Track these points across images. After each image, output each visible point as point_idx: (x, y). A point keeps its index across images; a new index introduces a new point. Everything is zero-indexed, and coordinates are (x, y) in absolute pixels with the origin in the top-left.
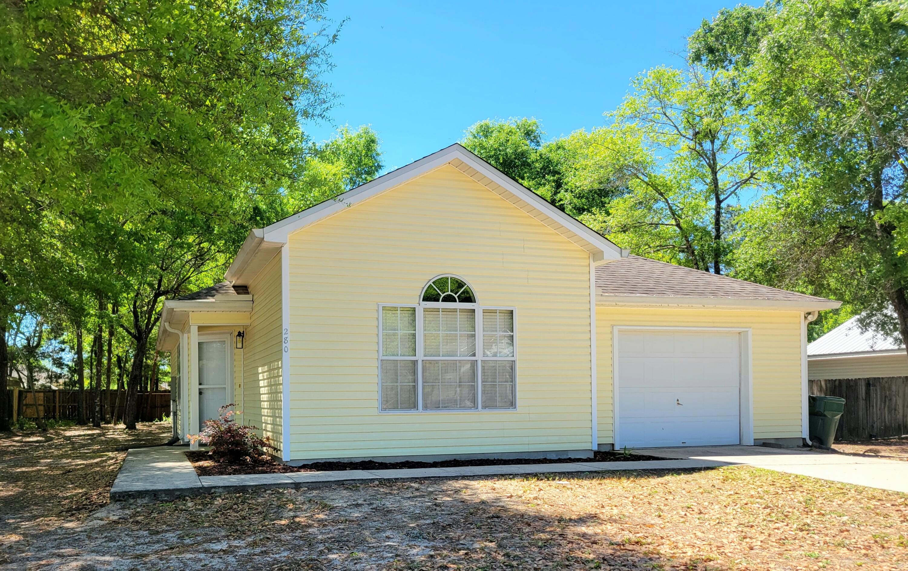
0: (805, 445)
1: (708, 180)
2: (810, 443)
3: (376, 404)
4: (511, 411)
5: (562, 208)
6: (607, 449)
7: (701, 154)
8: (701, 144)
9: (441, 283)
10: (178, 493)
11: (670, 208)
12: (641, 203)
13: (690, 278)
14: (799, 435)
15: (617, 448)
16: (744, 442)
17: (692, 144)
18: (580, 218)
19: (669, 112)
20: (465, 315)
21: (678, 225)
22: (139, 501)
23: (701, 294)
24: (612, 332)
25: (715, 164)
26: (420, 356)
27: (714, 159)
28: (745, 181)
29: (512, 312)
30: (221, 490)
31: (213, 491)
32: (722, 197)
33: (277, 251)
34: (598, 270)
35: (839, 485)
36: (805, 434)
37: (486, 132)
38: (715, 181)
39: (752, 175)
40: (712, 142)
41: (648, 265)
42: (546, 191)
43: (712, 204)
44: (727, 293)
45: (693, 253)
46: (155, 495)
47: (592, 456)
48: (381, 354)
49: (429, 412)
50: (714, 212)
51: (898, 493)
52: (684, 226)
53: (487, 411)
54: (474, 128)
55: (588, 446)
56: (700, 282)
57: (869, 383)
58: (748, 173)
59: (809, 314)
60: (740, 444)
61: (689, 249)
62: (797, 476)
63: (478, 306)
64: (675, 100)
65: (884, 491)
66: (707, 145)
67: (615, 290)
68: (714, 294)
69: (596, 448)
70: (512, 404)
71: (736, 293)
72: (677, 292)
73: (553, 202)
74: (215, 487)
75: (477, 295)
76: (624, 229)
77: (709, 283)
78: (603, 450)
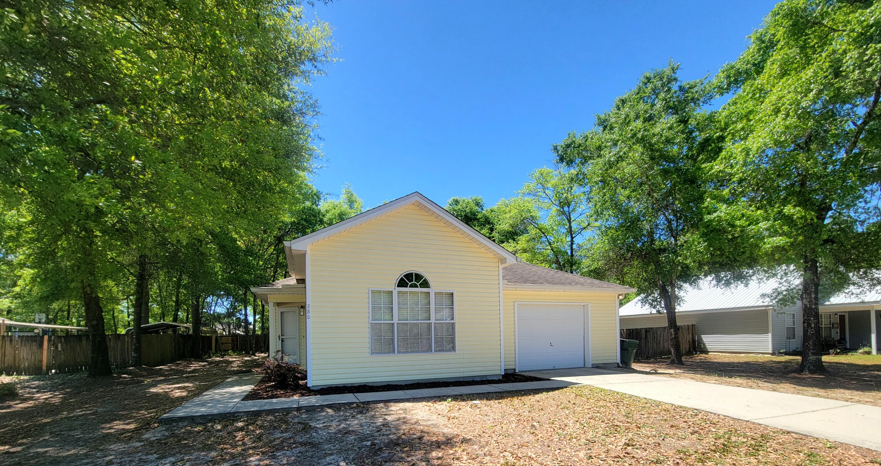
0: (619, 366)
1: (567, 227)
2: (621, 365)
3: (368, 350)
4: (453, 353)
5: (494, 241)
6: (512, 372)
7: (563, 213)
8: (563, 208)
9: (409, 276)
10: (210, 417)
11: (548, 241)
12: (534, 239)
13: (557, 275)
14: (615, 361)
15: (517, 371)
16: (586, 366)
17: (558, 208)
18: (502, 245)
19: (547, 191)
20: (423, 295)
21: (552, 250)
22: (180, 424)
23: (563, 284)
24: (514, 306)
25: (570, 218)
26: (396, 321)
27: (570, 216)
28: (585, 228)
29: (452, 294)
30: (242, 414)
31: (236, 415)
32: (574, 236)
33: (303, 256)
34: (503, 269)
35: (644, 401)
36: (619, 361)
37: (457, 202)
38: (570, 227)
39: (589, 224)
40: (569, 207)
41: (535, 269)
42: (485, 231)
43: (569, 239)
44: (577, 284)
45: (560, 264)
46: (192, 419)
47: (501, 378)
48: (371, 319)
49: (401, 355)
50: (570, 243)
51: (681, 407)
52: (555, 250)
53: (438, 353)
54: (450, 201)
55: (498, 372)
56: (563, 278)
57: (647, 330)
58: (587, 223)
59: (620, 295)
60: (584, 367)
61: (557, 262)
62: (618, 393)
63: (432, 290)
64: (549, 185)
65: (673, 405)
66: (566, 209)
67: (516, 282)
68: (570, 284)
69: (503, 373)
70: (453, 349)
71: (582, 284)
72: (550, 283)
73: (489, 238)
74: (237, 412)
75: (431, 284)
76: (525, 251)
77: (568, 278)
78: (509, 372)
